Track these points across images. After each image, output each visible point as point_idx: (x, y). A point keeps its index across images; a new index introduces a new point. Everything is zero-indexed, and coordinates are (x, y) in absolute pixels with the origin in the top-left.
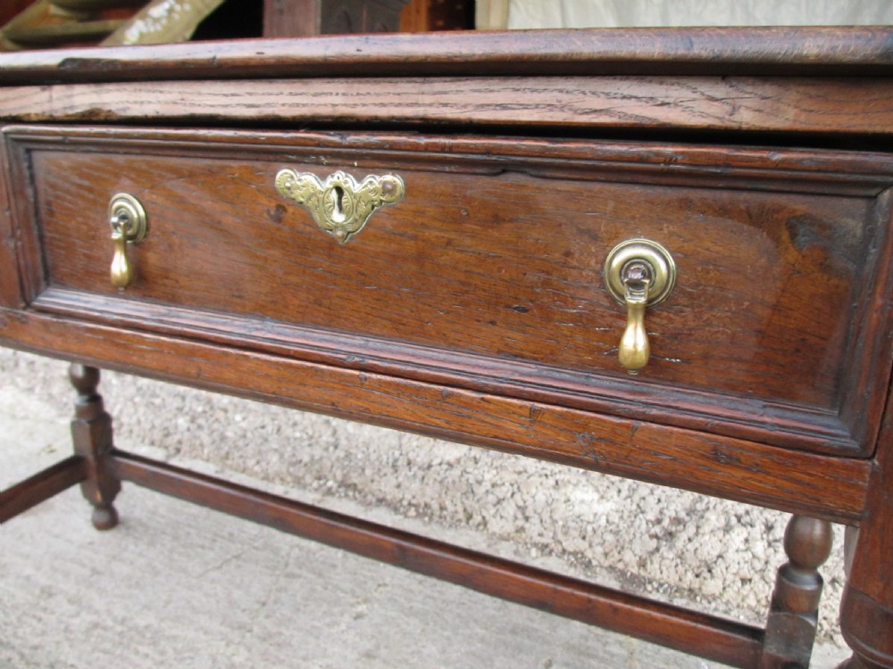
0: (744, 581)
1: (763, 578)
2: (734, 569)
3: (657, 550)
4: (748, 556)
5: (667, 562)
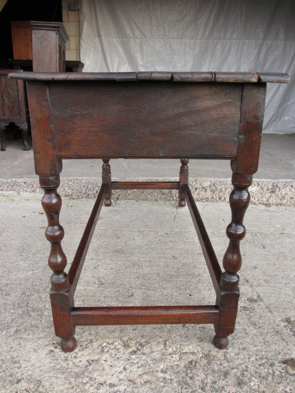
2: (289, 196)
3: (271, 196)
4: (291, 192)
5: (274, 198)
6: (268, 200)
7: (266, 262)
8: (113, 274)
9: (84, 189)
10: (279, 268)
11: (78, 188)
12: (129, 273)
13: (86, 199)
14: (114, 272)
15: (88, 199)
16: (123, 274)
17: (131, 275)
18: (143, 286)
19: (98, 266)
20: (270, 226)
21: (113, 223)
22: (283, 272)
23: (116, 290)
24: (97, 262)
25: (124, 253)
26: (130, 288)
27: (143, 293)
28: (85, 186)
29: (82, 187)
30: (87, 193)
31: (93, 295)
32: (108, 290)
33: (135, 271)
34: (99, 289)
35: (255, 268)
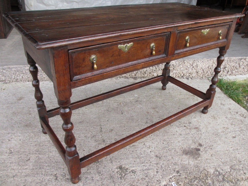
0: (150, 73)
1: (153, 72)
2: (148, 72)
3: (137, 72)
5: (139, 74)
6: (135, 75)
7: (120, 125)
8: (20, 144)
9: (14, 76)
10: (126, 129)
11: (9, 75)
12: (31, 142)
13: (15, 82)
14: (21, 143)
15: (17, 83)
16: (27, 144)
17: (32, 143)
18: (37, 151)
19: (11, 139)
20: (131, 96)
21: (29, 101)
22: (128, 131)
23: (20, 156)
24: (12, 135)
25: (31, 126)
26: (29, 154)
27: (37, 157)
28: (14, 73)
29: (12, 74)
30: (16, 78)
31: (3, 162)
32: (14, 157)
33: (35, 140)
34: (9, 157)
35: (112, 130)
